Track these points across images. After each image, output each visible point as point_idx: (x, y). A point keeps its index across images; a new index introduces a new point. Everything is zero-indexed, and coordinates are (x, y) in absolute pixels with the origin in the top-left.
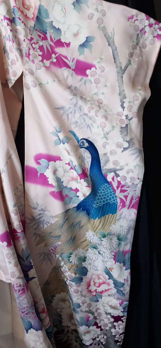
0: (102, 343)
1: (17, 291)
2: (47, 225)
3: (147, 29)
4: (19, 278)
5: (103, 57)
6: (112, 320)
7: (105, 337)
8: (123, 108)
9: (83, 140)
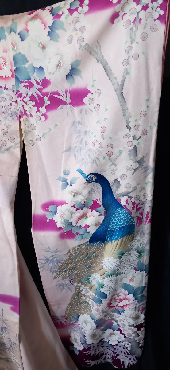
0: (127, 348)
2: (61, 263)
5: (95, 78)
6: (136, 329)
7: (130, 344)
8: (130, 128)
9: (90, 175)
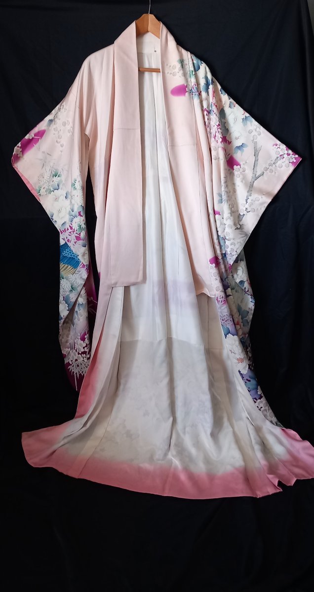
1: (220, 302)
3: (286, 156)
4: (221, 291)
5: (247, 161)
8: (247, 202)
